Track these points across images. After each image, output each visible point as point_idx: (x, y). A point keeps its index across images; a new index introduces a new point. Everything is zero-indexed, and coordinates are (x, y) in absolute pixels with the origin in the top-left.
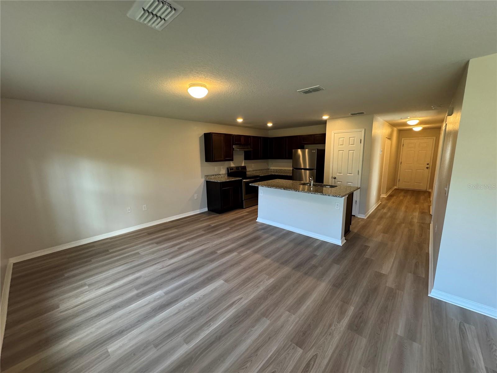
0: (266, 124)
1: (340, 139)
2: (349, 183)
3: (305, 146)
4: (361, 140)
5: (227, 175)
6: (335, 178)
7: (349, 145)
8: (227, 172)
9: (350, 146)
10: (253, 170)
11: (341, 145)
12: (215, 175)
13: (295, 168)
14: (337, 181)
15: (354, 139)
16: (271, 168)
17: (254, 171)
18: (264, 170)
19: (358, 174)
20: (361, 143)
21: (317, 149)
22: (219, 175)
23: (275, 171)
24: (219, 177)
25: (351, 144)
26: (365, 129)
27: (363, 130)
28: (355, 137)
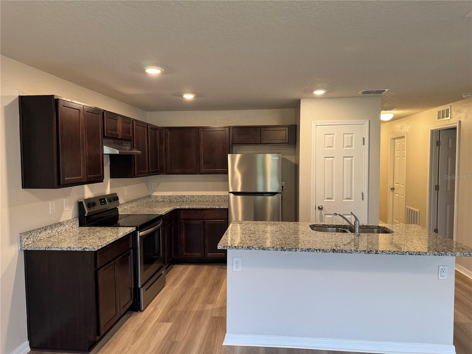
0: (182, 96)
1: (327, 136)
4: (364, 138)
5: (78, 223)
6: (320, 209)
11: (328, 147)
12: (51, 227)
14: (325, 214)
15: (351, 138)
16: (155, 194)
19: (362, 199)
20: (364, 144)
22: (61, 224)
24: (59, 231)
25: (347, 146)
26: (369, 121)
27: (367, 122)
28: (353, 134)
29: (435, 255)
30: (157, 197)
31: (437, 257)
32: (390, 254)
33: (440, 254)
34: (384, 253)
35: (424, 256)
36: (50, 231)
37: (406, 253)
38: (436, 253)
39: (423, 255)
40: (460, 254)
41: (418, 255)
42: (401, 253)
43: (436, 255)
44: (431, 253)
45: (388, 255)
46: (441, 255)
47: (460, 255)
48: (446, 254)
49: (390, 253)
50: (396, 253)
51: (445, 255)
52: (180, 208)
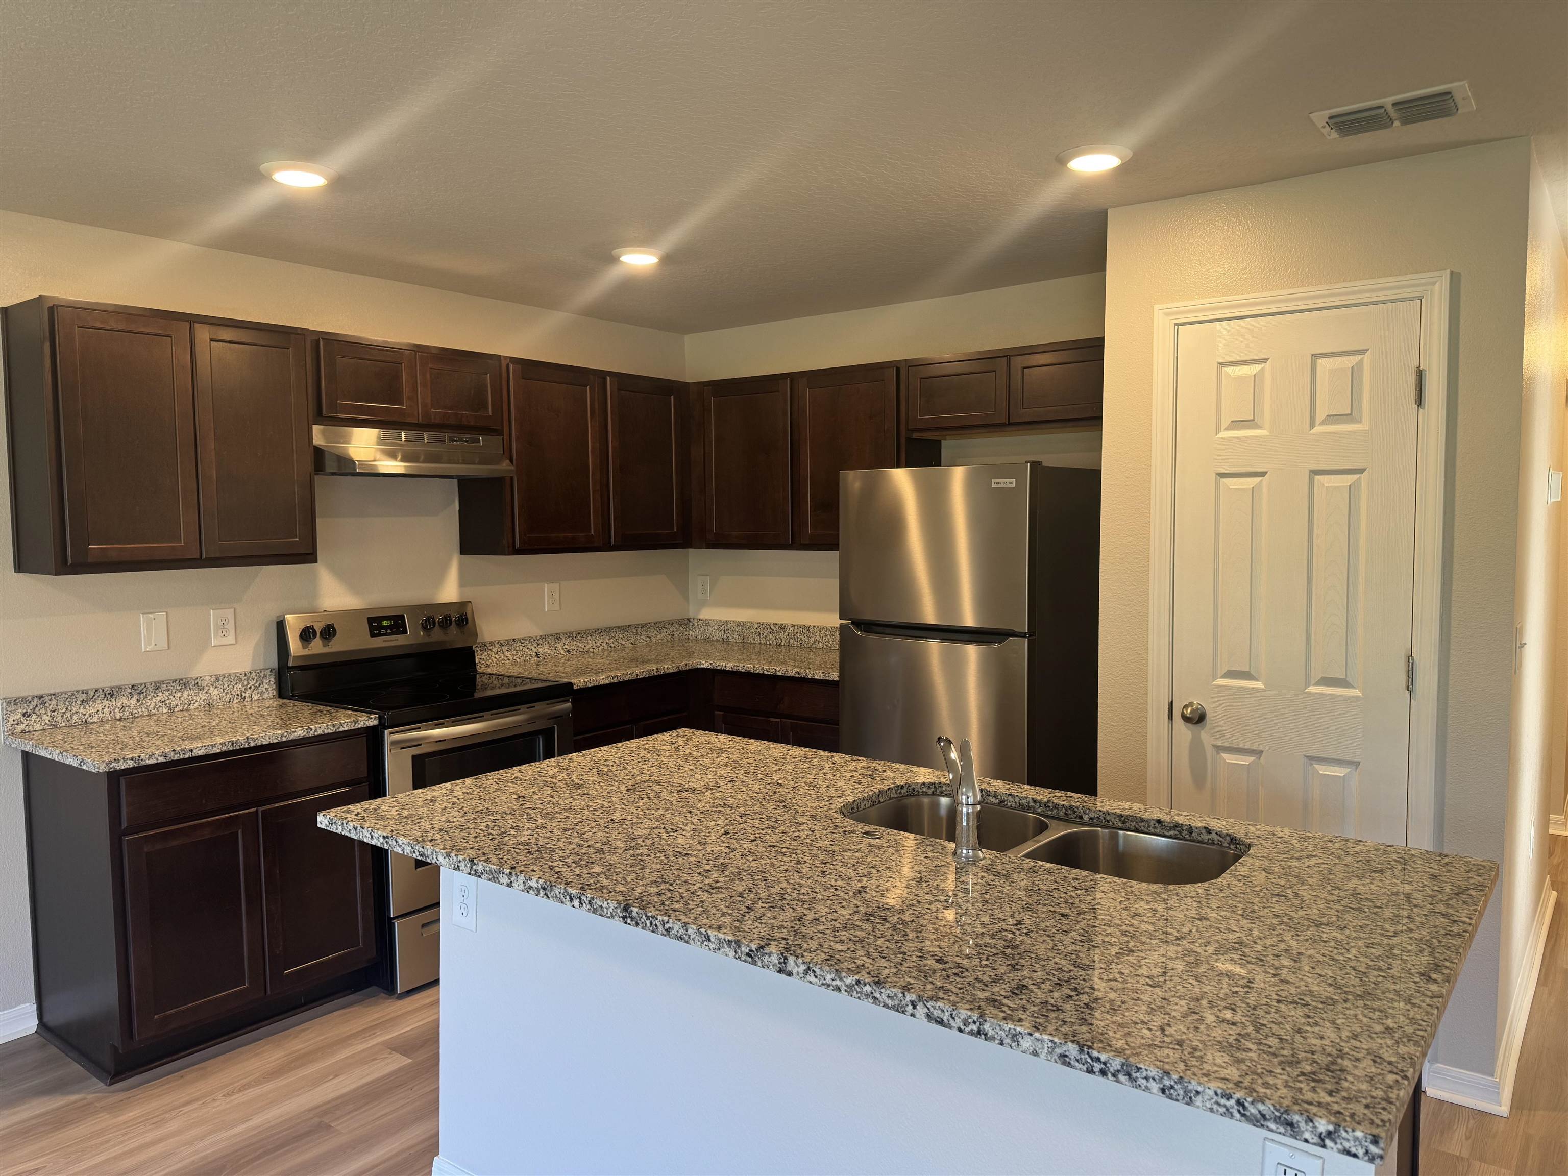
1: (1228, 370)
2: (1324, 770)
3: (948, 447)
4: (1420, 375)
5: (269, 686)
6: (1197, 719)
7: (1312, 425)
8: (274, 662)
9: (1318, 429)
10: (544, 637)
11: (1236, 424)
12: (137, 690)
13: (857, 623)
14: (1219, 749)
15: (1355, 372)
16: (709, 613)
17: (557, 637)
18: (653, 632)
19: (1410, 689)
20: (1419, 402)
21: (1035, 465)
22: (184, 684)
23: (734, 638)
24: (174, 703)
25: (1332, 418)
26: (1455, 279)
27: (1437, 286)
28: (1363, 352)
29: (1064, 1058)
30: (707, 623)
31: (1077, 1076)
32: (838, 989)
33: (1097, 1067)
34: (813, 979)
35: (1005, 1050)
36: (133, 701)
37: (914, 1007)
38: (1072, 1050)
39: (1002, 1044)
40: (1223, 1101)
41: (971, 1033)
42: (890, 1002)
43: (1069, 1065)
44: (1042, 1041)
45: (830, 992)
46: (1103, 1073)
47: (1218, 1103)
48: (1129, 1075)
49: (838, 983)
50: (867, 996)
51: (1122, 1077)
52: (710, 666)
